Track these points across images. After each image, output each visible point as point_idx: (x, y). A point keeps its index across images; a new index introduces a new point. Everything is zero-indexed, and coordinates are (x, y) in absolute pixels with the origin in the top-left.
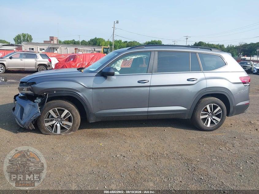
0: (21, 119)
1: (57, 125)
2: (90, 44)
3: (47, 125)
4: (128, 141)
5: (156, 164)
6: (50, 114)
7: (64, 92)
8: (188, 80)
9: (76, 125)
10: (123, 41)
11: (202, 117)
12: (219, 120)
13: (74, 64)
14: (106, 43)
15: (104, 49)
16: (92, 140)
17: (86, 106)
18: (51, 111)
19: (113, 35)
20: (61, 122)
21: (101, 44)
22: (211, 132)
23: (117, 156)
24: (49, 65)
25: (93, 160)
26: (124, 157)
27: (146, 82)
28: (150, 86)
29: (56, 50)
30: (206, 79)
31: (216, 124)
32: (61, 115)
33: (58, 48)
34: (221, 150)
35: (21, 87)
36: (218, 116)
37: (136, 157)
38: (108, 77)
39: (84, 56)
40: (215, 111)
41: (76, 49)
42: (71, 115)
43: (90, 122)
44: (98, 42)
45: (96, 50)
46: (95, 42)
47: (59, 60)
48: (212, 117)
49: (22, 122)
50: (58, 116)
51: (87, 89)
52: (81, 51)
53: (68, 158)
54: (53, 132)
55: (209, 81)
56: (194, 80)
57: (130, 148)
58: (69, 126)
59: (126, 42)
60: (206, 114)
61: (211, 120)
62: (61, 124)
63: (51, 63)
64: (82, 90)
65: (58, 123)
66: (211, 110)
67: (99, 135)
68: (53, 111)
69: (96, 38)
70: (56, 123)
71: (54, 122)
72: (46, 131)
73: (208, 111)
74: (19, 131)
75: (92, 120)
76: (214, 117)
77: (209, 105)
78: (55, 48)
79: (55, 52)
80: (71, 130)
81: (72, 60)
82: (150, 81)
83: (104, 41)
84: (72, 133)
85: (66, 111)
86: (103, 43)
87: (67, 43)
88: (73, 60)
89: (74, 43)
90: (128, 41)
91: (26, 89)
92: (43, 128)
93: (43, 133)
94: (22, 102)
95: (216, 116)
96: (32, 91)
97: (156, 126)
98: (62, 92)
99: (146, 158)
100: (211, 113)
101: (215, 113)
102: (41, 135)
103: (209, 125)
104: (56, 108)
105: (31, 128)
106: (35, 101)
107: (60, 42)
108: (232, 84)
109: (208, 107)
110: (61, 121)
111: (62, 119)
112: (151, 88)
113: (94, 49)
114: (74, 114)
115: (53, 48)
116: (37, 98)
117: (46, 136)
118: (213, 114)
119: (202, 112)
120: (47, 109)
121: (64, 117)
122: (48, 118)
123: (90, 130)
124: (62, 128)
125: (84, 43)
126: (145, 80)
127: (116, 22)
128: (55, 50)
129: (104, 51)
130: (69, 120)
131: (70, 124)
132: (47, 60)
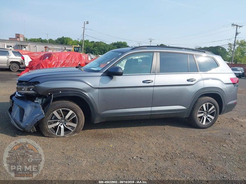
0: (21, 121)
1: (61, 126)
2: (57, 42)
3: (50, 127)
4: (136, 142)
5: (175, 164)
6: (53, 115)
7: (70, 92)
8: (188, 80)
9: (80, 126)
10: (90, 41)
11: (199, 115)
12: (213, 118)
13: (49, 63)
14: (73, 42)
15: (74, 48)
16: (100, 141)
17: (92, 106)
18: (55, 113)
19: (83, 34)
20: (65, 124)
21: (68, 43)
22: (206, 129)
23: (134, 158)
24: (22, 63)
25: (111, 163)
26: (141, 158)
27: (150, 82)
28: (154, 86)
29: (25, 48)
30: (203, 79)
31: (211, 122)
32: (65, 116)
33: (27, 46)
34: (225, 147)
35: (19, 87)
36: (212, 114)
37: (152, 159)
38: (114, 77)
39: (60, 55)
40: (210, 110)
41: (45, 47)
42: (76, 116)
43: (95, 123)
44: (65, 41)
45: (67, 48)
46: (62, 41)
47: (32, 58)
48: (207, 115)
49: (22, 125)
50: (62, 117)
51: (94, 89)
52: (51, 50)
53: (84, 163)
54: (56, 134)
55: (206, 82)
56: (193, 81)
57: (141, 149)
58: (73, 128)
59: (93, 42)
60: (202, 113)
61: (206, 119)
62: (65, 125)
63: (24, 61)
64: (88, 90)
65: (61, 125)
66: (207, 109)
67: (105, 136)
68: (57, 112)
69: (63, 37)
70: (60, 125)
71: (58, 124)
72: (49, 134)
73: (203, 110)
74: (17, 134)
75: (97, 121)
76: (208, 116)
77: (204, 104)
78: (23, 45)
79: (23, 50)
80: (75, 132)
81: (47, 58)
82: (154, 81)
83: (71, 40)
84: (76, 135)
85: (71, 112)
86: (70, 42)
87: (33, 41)
88: (49, 58)
89: (41, 41)
90: (95, 41)
91: (26, 89)
92: (46, 131)
93: (46, 135)
94: (21, 103)
95: (210, 114)
96: (35, 91)
97: (155, 125)
98: (69, 92)
99: (163, 158)
100: (206, 111)
101: (210, 112)
102: (43, 137)
103: (204, 123)
104: (60, 109)
105: (33, 130)
106: (35, 101)
107: (26, 39)
108: (224, 84)
109: (204, 105)
110: (65, 122)
111: (66, 120)
112: (155, 88)
113: (65, 47)
114: (79, 115)
115: (21, 46)
116: (37, 98)
117: (50, 138)
118: (208, 113)
119: (199, 111)
120: (50, 110)
121: (69, 118)
122: (51, 119)
123: (93, 131)
124: (66, 130)
125: (51, 42)
126: (150, 80)
127: (86, 23)
128: (23, 47)
129: (74, 50)
130: (74, 121)
131: (75, 125)
132: (20, 58)
